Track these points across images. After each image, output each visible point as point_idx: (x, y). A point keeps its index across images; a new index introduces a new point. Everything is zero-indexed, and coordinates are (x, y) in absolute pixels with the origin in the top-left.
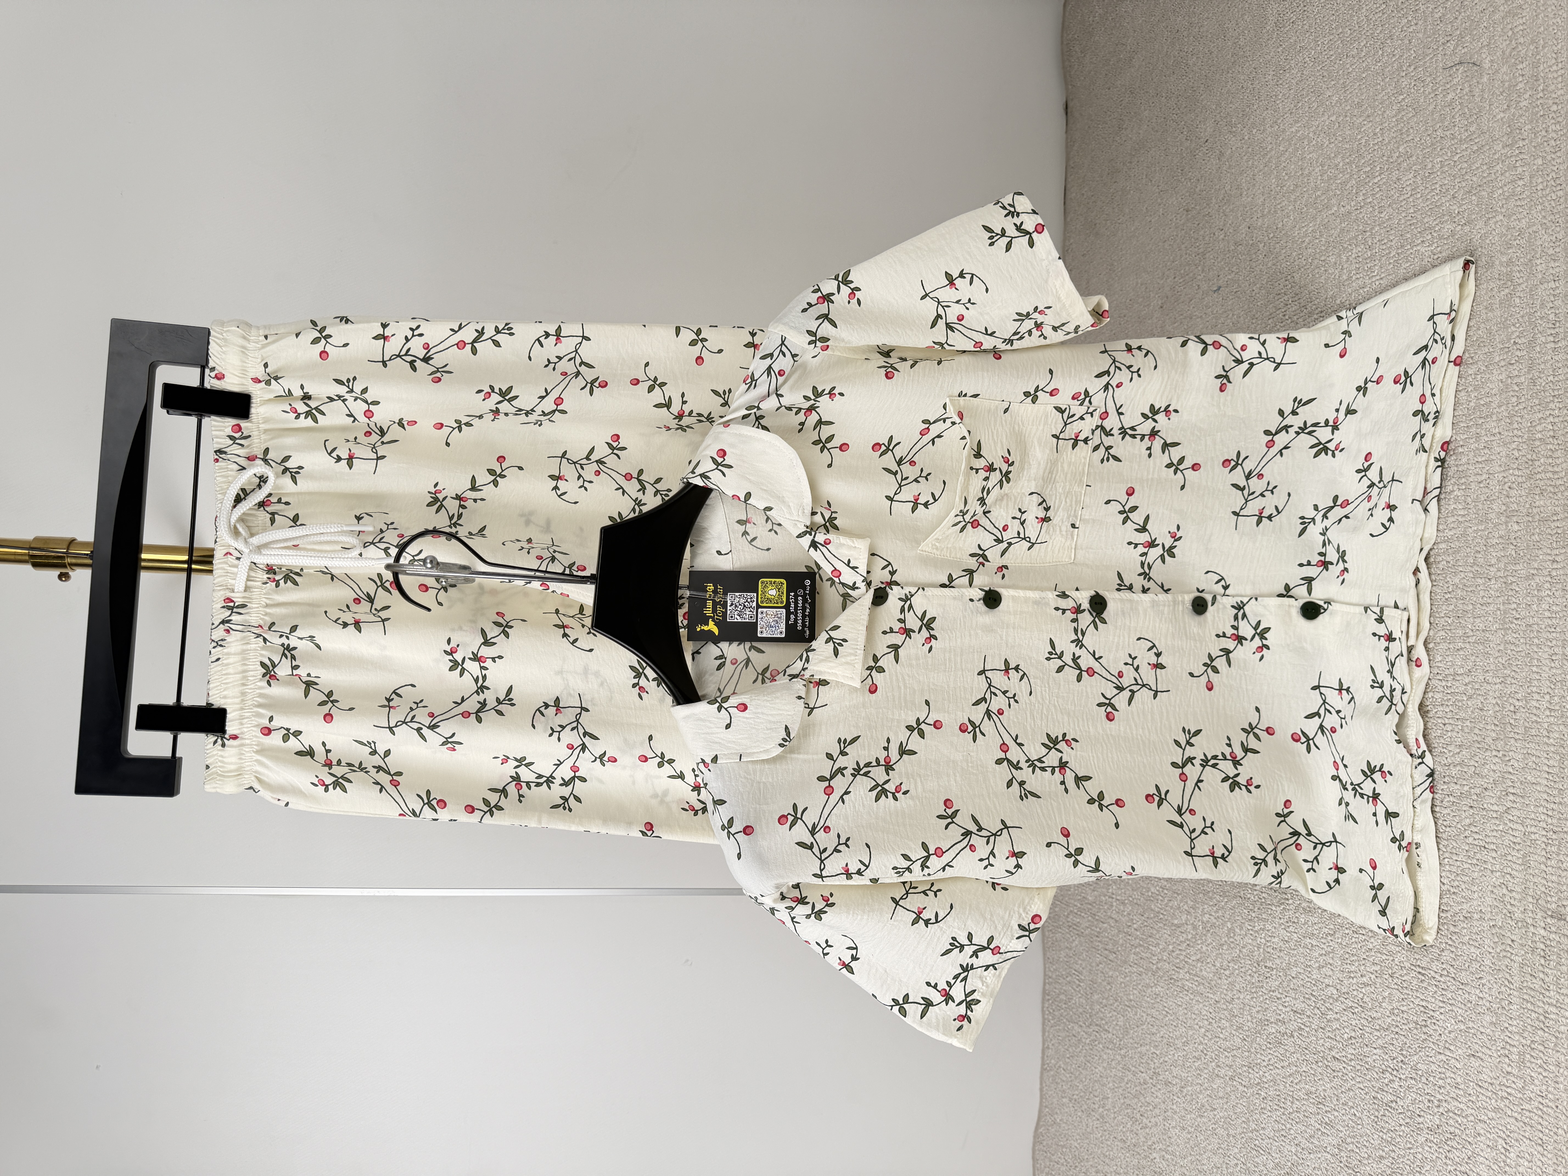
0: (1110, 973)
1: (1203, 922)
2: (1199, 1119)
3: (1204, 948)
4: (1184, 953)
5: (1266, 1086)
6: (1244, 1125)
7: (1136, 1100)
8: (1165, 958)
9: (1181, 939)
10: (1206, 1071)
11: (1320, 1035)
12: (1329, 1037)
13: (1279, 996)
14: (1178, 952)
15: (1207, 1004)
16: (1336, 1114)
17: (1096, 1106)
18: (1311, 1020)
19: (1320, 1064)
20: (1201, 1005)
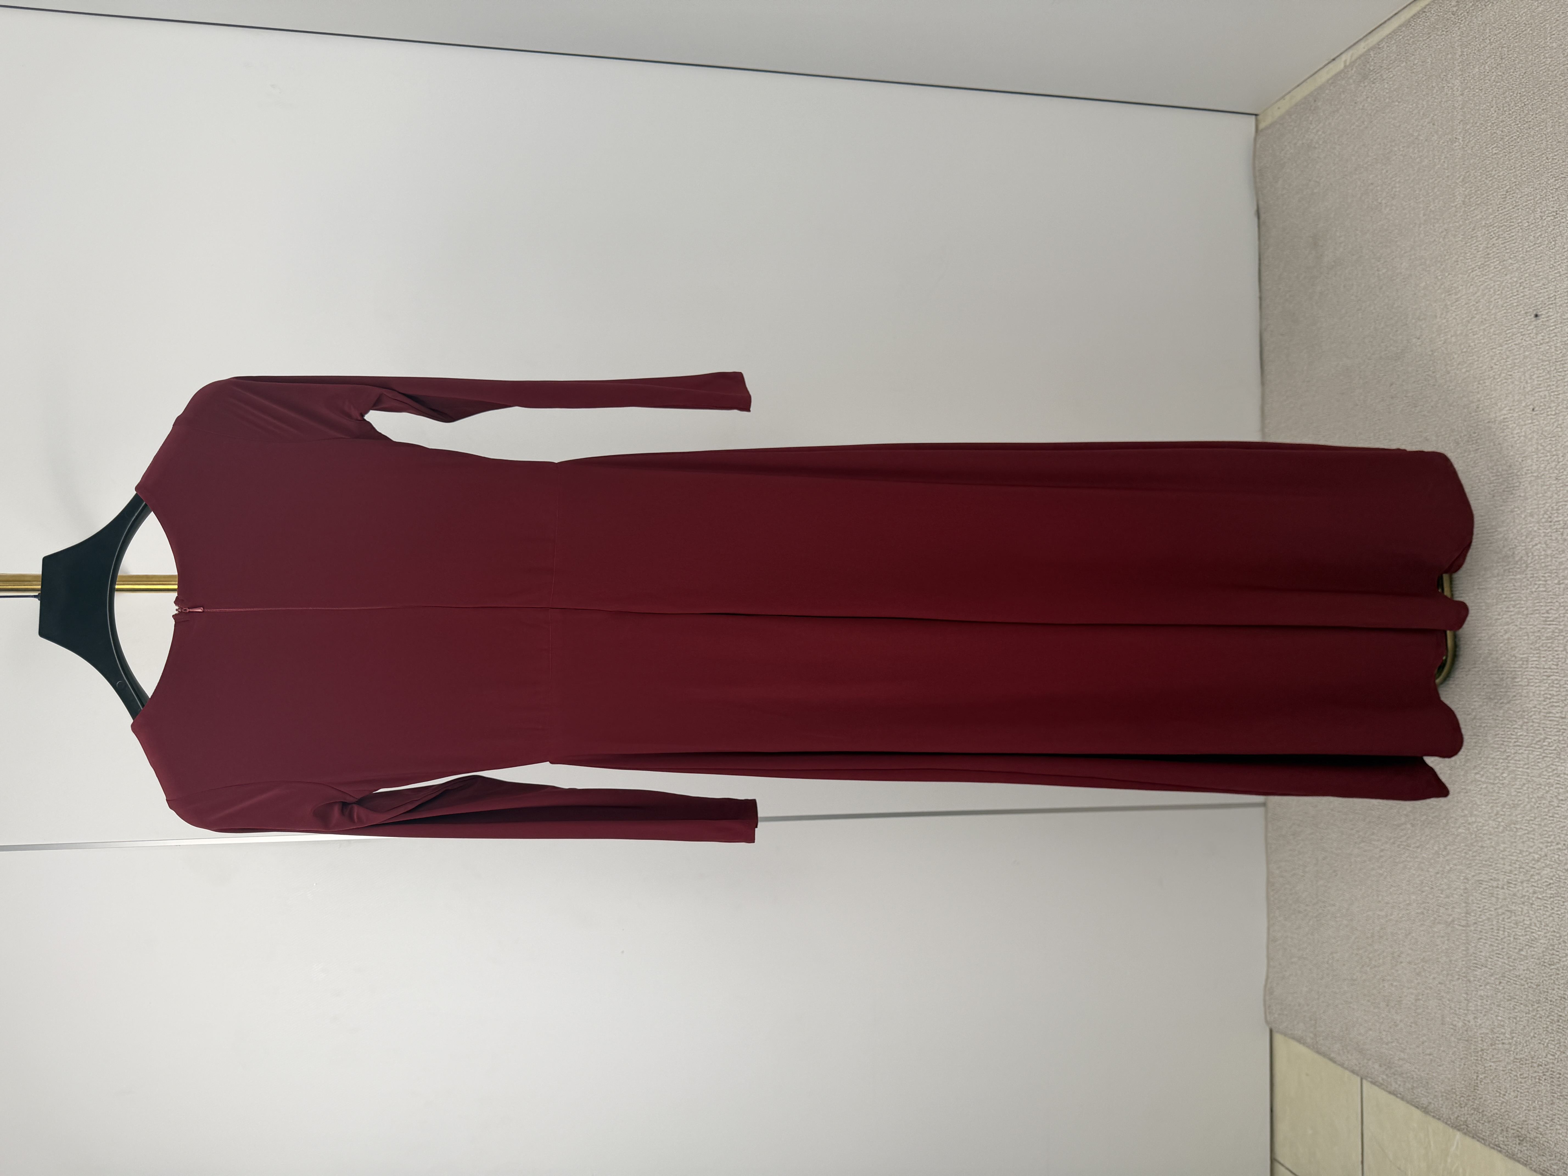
0: (1336, 865)
2: (1424, 954)
3: (1423, 839)
4: (1405, 844)
5: (1481, 924)
6: (1464, 952)
10: (1428, 921)
11: (1525, 885)
12: (1533, 886)
13: (1490, 864)
14: (1399, 843)
16: (1539, 933)
19: (1526, 904)
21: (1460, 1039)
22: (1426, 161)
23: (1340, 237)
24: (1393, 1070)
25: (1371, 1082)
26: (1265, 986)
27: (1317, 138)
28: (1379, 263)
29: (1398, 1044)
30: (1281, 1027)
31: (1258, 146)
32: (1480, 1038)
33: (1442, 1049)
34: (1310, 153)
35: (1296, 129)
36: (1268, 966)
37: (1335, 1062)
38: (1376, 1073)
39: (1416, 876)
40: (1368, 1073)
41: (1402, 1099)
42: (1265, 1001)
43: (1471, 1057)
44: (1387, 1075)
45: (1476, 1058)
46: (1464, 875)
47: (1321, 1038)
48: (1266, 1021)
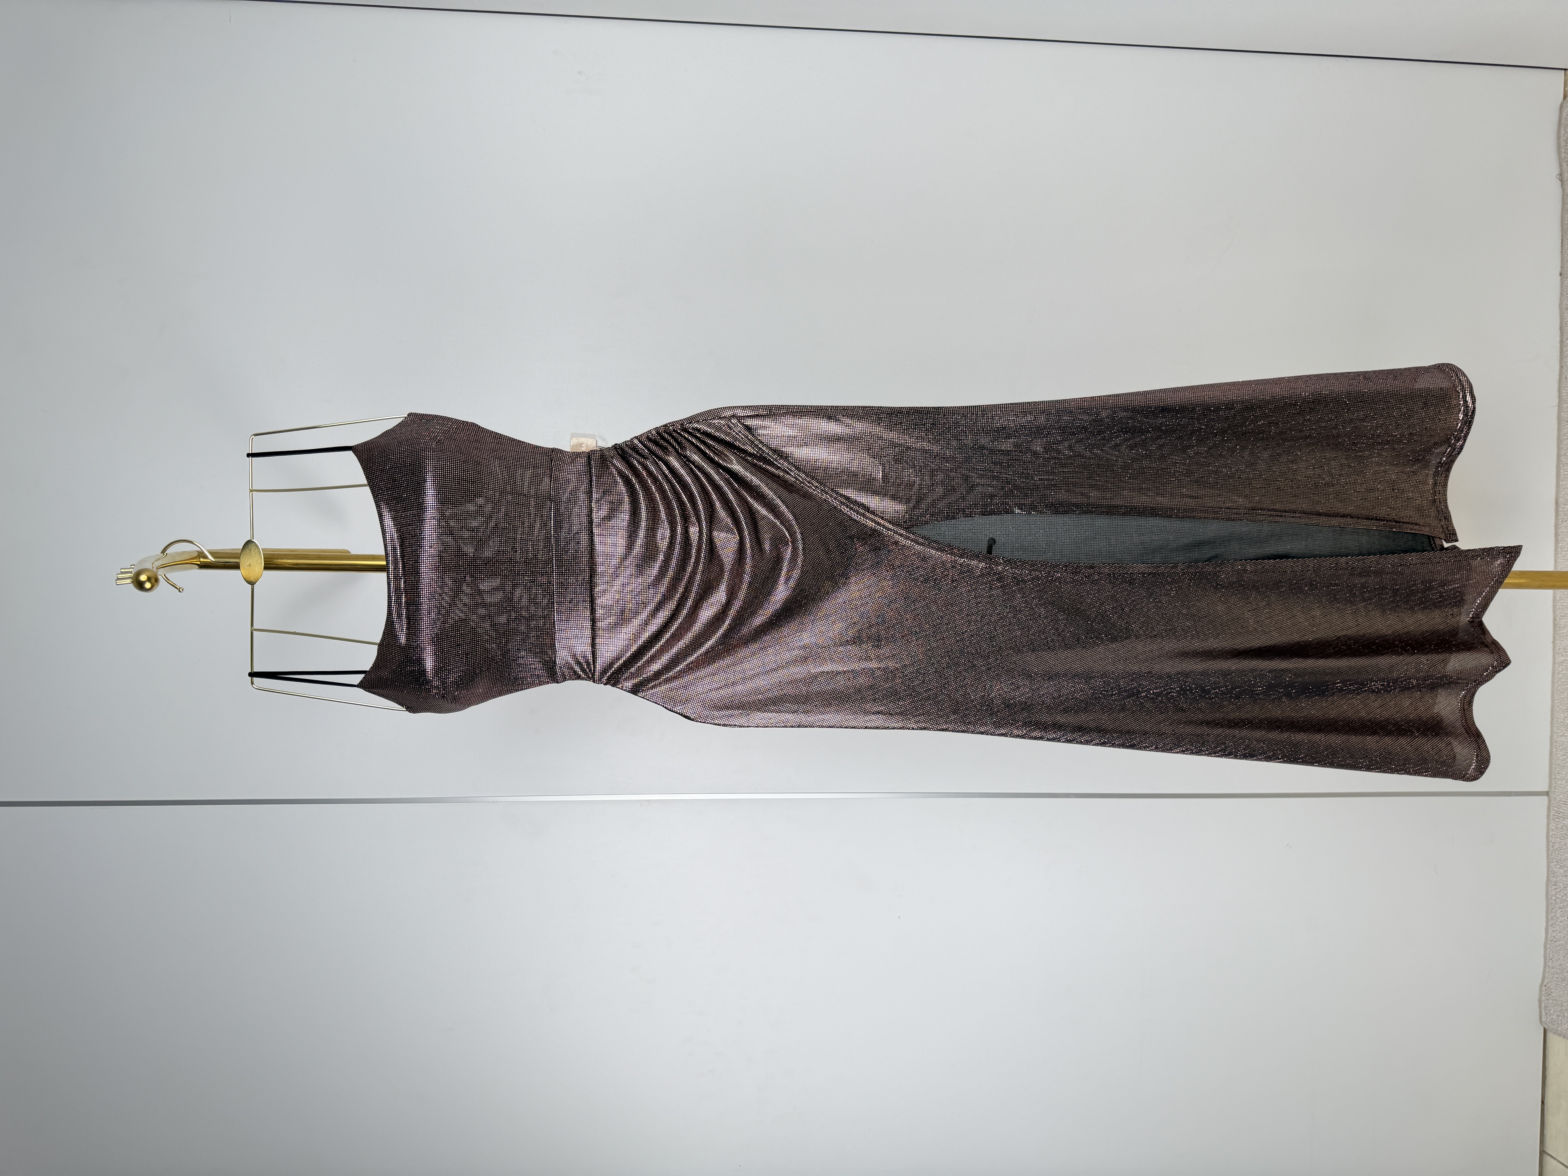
26: (1541, 986)
30: (1559, 1029)
36: (1545, 967)
42: (1540, 1001)
48: (1541, 1022)
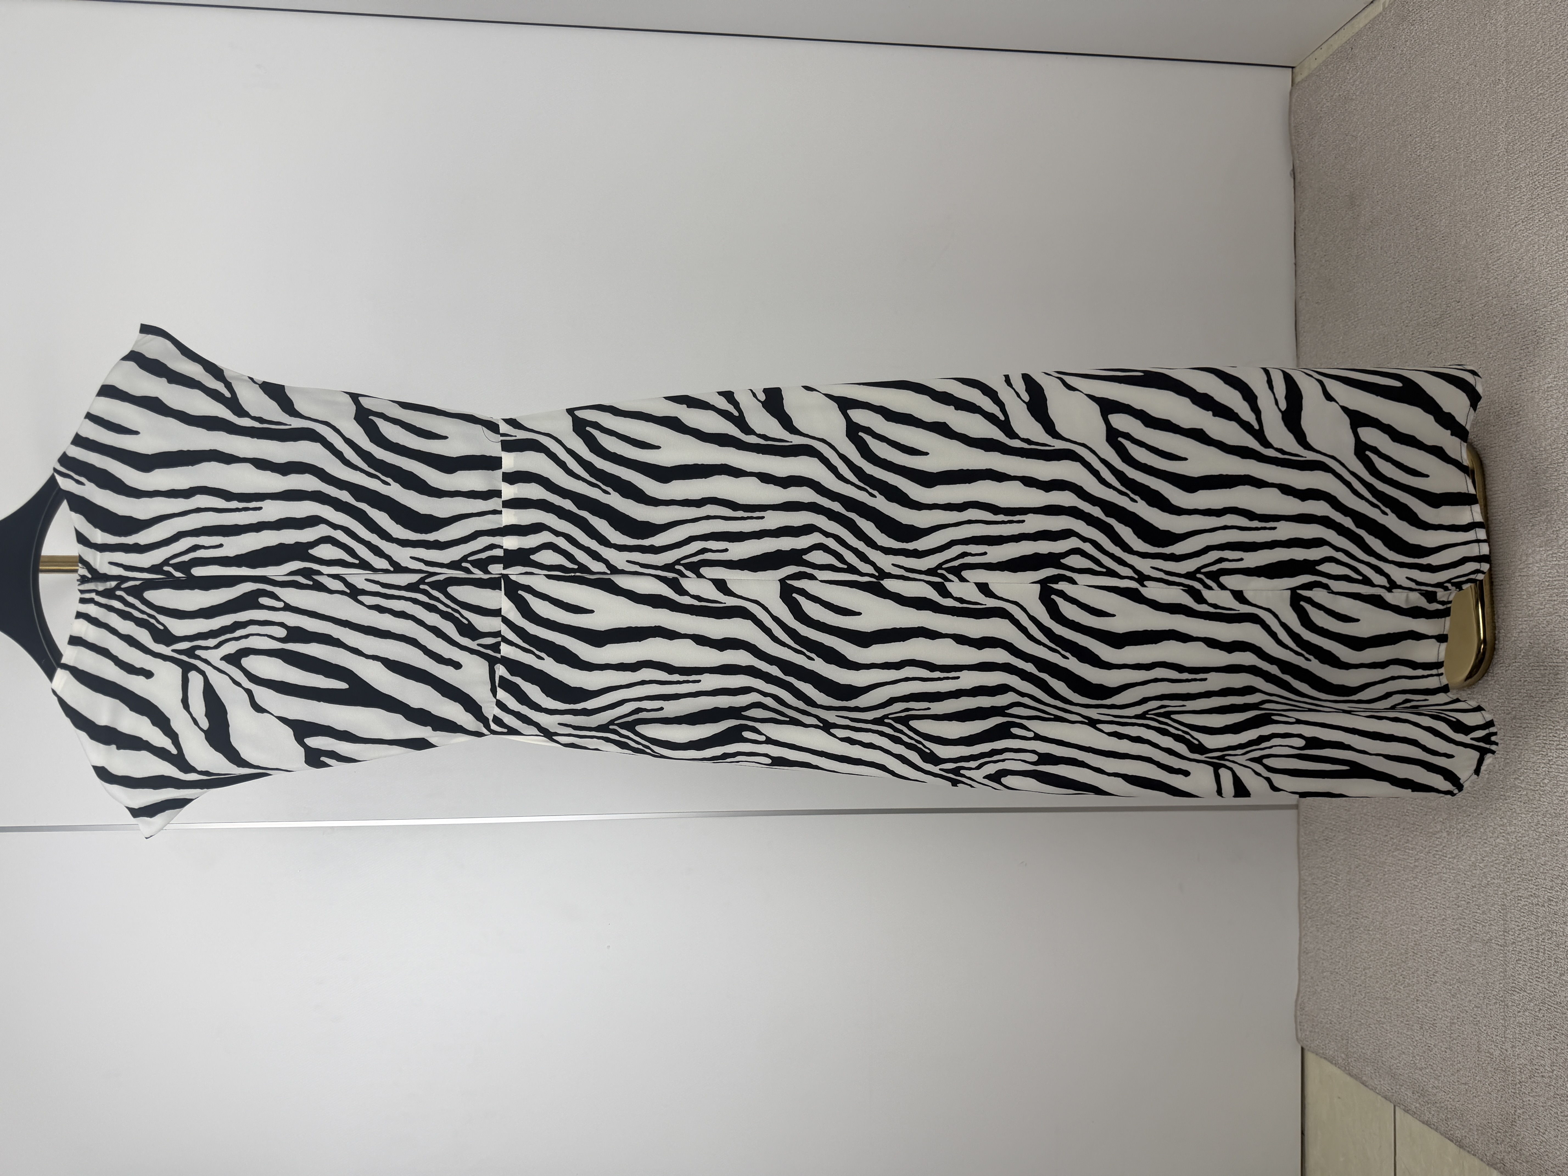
0: (1369, 873)
1: (1457, 830)
2: (1460, 974)
3: (1460, 849)
4: (1440, 853)
5: (1521, 944)
6: (1501, 974)
7: (1398, 966)
8: (1422, 858)
9: (1437, 842)
10: (1464, 939)
13: (1530, 878)
14: (1435, 852)
15: (1463, 889)
17: (1358, 976)
18: (1559, 893)
20: (1459, 891)
21: (1498, 1069)
22: (1467, 108)
23: (1378, 195)
24: (1426, 1099)
25: (1404, 1110)
26: (1297, 1000)
27: (1354, 89)
28: (1418, 221)
29: (1432, 1071)
30: (1312, 1045)
31: (1294, 100)
32: (1518, 1070)
33: (1477, 1078)
34: (1346, 105)
35: (1331, 81)
36: (1300, 979)
37: (1366, 1086)
38: (1409, 1100)
39: (1452, 888)
40: (1401, 1100)
41: (1436, 1130)
42: (1296, 1016)
43: (1509, 1089)
44: (1420, 1103)
45: (1513, 1091)
46: (1502, 889)
47: (1353, 1060)
48: (1297, 1039)
